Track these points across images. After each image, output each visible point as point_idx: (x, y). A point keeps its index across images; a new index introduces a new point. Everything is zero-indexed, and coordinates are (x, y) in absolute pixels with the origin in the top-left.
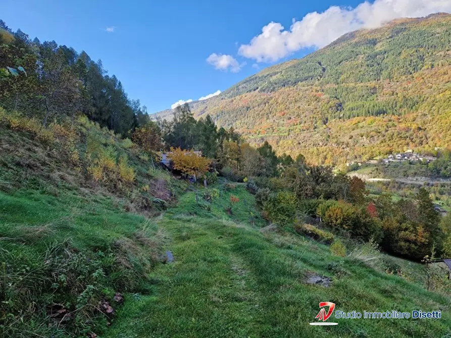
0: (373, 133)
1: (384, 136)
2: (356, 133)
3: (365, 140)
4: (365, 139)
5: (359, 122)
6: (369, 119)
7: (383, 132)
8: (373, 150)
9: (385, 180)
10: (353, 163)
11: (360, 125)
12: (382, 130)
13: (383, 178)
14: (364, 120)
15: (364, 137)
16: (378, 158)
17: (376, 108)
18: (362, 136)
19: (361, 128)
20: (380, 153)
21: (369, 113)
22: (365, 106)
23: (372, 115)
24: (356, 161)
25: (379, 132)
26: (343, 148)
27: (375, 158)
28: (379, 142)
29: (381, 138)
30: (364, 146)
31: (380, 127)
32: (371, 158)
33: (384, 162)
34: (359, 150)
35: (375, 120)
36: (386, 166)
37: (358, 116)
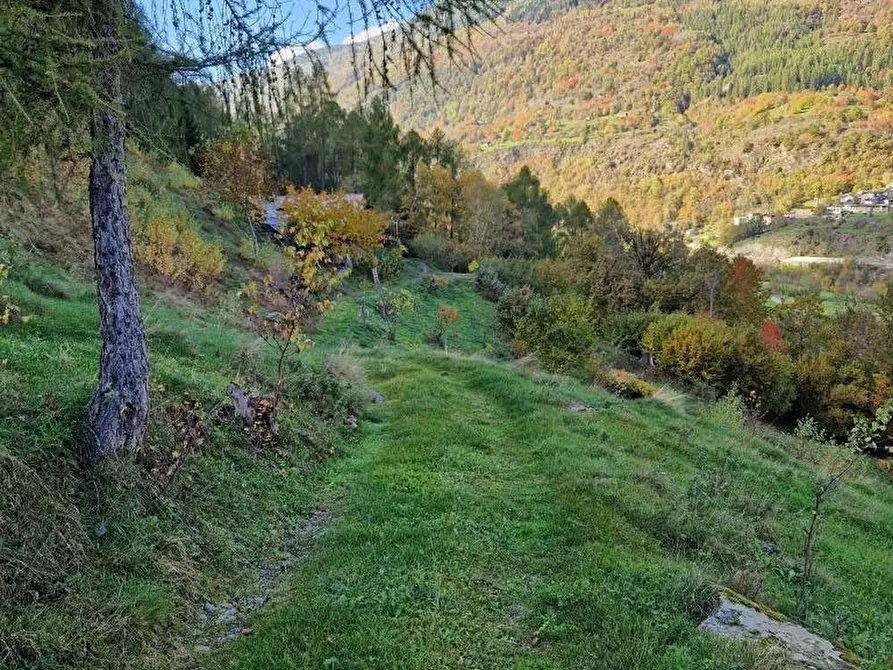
0: (805, 138)
1: (834, 144)
2: (763, 137)
3: (784, 156)
4: (784, 154)
5: (770, 107)
6: (798, 99)
7: (833, 134)
8: (805, 182)
9: (831, 260)
10: (750, 216)
11: (774, 114)
12: (831, 127)
13: (825, 255)
14: (785, 100)
15: (782, 147)
16: (815, 203)
17: (818, 69)
18: (777, 145)
19: (777, 122)
20: (820, 189)
21: (798, 80)
22: (789, 62)
23: (807, 87)
24: (758, 210)
25: (823, 135)
26: (727, 178)
27: (806, 204)
28: (819, 161)
29: (826, 151)
30: (780, 170)
31: (824, 122)
32: (798, 203)
33: (830, 213)
34: (768, 181)
35: (812, 102)
36: (835, 224)
37: (769, 90)
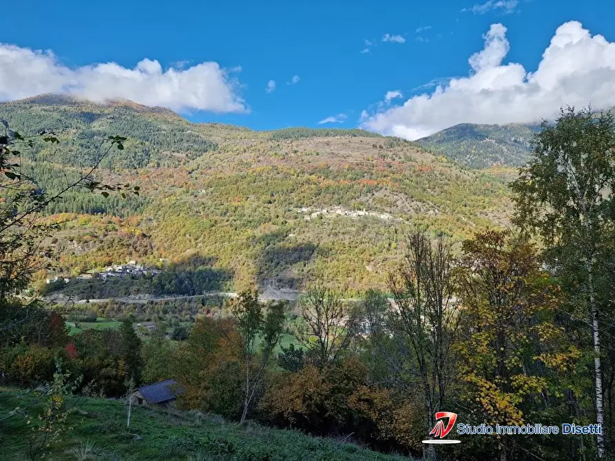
0: (87, 238)
1: (102, 242)
2: (63, 236)
4: (76, 245)
5: (67, 220)
6: (83, 218)
7: (101, 237)
8: (87, 260)
9: (102, 300)
10: (56, 278)
11: (69, 224)
12: (100, 233)
13: (99, 298)
14: (76, 218)
15: (74, 241)
16: (93, 271)
17: (92, 205)
18: (72, 241)
19: (71, 228)
20: (96, 264)
21: (82, 208)
22: (77, 199)
23: (87, 213)
24: (61, 275)
25: (96, 237)
26: (42, 257)
27: (88, 272)
28: (94, 250)
29: (98, 245)
30: (74, 253)
31: (97, 230)
32: (84, 272)
33: (101, 276)
34: (65, 259)
35: (90, 220)
36: (104, 282)
37: (66, 212)
